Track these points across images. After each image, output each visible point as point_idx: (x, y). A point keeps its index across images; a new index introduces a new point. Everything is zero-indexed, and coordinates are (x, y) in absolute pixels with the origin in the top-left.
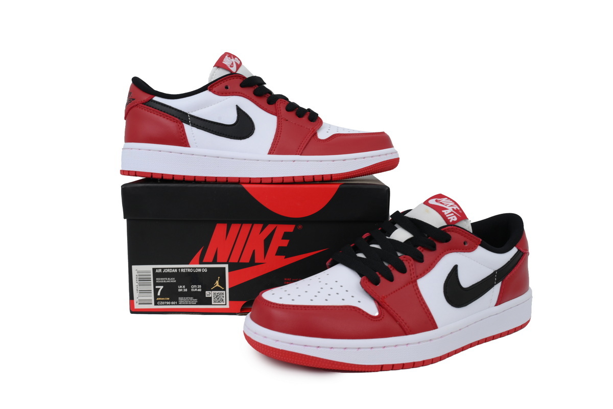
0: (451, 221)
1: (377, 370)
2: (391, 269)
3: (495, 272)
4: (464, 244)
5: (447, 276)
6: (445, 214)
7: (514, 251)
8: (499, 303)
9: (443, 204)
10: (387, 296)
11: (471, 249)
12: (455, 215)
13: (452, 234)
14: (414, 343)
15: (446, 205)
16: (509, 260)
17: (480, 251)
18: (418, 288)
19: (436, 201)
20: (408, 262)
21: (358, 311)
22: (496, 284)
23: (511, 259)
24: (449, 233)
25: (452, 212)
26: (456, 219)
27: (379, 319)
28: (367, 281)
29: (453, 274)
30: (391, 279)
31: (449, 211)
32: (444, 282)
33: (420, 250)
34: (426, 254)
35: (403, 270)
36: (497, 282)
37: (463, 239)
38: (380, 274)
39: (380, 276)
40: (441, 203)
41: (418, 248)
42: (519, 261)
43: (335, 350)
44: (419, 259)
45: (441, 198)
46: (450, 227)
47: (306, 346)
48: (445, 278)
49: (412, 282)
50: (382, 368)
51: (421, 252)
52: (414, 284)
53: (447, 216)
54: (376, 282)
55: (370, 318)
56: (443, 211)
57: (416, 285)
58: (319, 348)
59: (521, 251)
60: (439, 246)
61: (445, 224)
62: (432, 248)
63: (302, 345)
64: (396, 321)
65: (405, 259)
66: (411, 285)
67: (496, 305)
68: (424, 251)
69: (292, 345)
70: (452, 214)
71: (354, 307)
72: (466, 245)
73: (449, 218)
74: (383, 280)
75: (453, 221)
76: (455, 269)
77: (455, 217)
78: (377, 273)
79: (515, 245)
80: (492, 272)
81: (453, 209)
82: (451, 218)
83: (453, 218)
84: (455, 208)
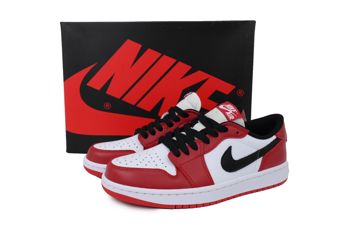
0: (230, 119)
1: (172, 208)
2: (188, 147)
3: (258, 151)
4: (237, 133)
5: (224, 152)
6: (227, 115)
7: (274, 138)
8: (261, 169)
9: (227, 108)
10: (183, 164)
11: (242, 136)
12: (233, 115)
13: (229, 127)
14: (197, 193)
15: (229, 109)
16: (269, 143)
17: (248, 138)
18: (204, 160)
19: (224, 106)
20: (200, 144)
21: (163, 172)
22: (259, 158)
23: (270, 143)
24: (227, 127)
25: (232, 114)
26: (233, 118)
27: (176, 177)
28: (172, 154)
29: (229, 152)
30: (187, 153)
31: (230, 113)
32: (221, 156)
33: (208, 137)
34: (211, 139)
35: (195, 148)
36: (259, 157)
37: (236, 130)
38: (181, 150)
39: (181, 151)
40: (226, 108)
41: (207, 135)
42: (277, 144)
43: (147, 195)
44: (207, 142)
45: (227, 105)
46: (230, 123)
47: (130, 192)
48: (223, 154)
49: (201, 156)
50: (176, 207)
51: (208, 138)
52: (202, 157)
53: (228, 116)
54: (178, 155)
55: (171, 177)
56: (226, 113)
57: (203, 158)
58: (137, 194)
59: (278, 138)
60: (220, 134)
61: (227, 121)
62: (216, 135)
63: (128, 191)
64: (187, 179)
65: (197, 141)
66: (200, 158)
67: (259, 171)
68: (211, 137)
69: (122, 191)
70: (232, 115)
71: (161, 170)
72: (239, 134)
73: (229, 117)
74: (182, 154)
75: (231, 119)
76: (230, 148)
77: (233, 116)
78: (180, 150)
79: (275, 134)
80: (256, 151)
81: (233, 112)
82: (231, 117)
83: (232, 117)
84: (234, 111)
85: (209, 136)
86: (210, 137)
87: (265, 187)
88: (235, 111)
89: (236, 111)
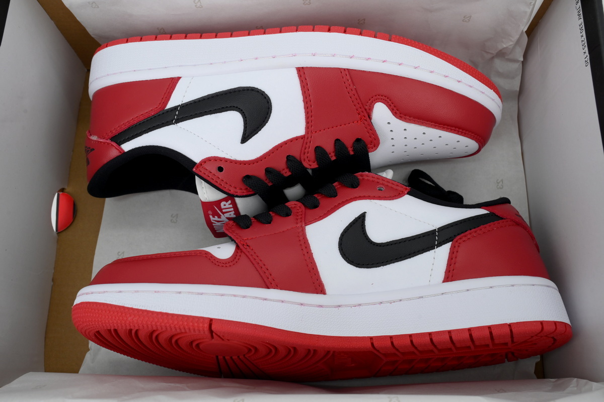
0: (230, 202)
5: (260, 132)
7: (127, 147)
10: (353, 122)
11: (211, 161)
12: (221, 210)
13: (238, 184)
16: (143, 135)
17: (196, 156)
18: (307, 123)
20: (308, 158)
23: (140, 135)
24: (242, 186)
25: (224, 213)
26: (222, 204)
27: (377, 98)
30: (338, 143)
31: (227, 215)
35: (319, 151)
36: (174, 109)
39: (350, 149)
41: (288, 174)
44: (291, 161)
48: (263, 129)
49: (311, 133)
51: (288, 168)
52: (309, 131)
54: (358, 142)
55: (388, 101)
57: (307, 129)
59: (116, 143)
60: (261, 173)
61: (237, 199)
62: (269, 172)
66: (314, 130)
70: (224, 211)
72: (218, 166)
73: (231, 206)
74: (349, 144)
76: (246, 138)
77: (223, 207)
78: (352, 153)
79: (125, 153)
80: (180, 123)
81: (219, 217)
82: (227, 206)
83: (225, 205)
84: (216, 218)
85: (283, 172)
86: (284, 170)
87: (165, 41)
88: (214, 217)
89: (211, 217)
